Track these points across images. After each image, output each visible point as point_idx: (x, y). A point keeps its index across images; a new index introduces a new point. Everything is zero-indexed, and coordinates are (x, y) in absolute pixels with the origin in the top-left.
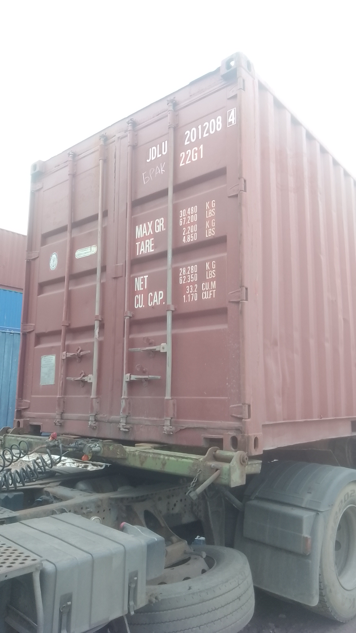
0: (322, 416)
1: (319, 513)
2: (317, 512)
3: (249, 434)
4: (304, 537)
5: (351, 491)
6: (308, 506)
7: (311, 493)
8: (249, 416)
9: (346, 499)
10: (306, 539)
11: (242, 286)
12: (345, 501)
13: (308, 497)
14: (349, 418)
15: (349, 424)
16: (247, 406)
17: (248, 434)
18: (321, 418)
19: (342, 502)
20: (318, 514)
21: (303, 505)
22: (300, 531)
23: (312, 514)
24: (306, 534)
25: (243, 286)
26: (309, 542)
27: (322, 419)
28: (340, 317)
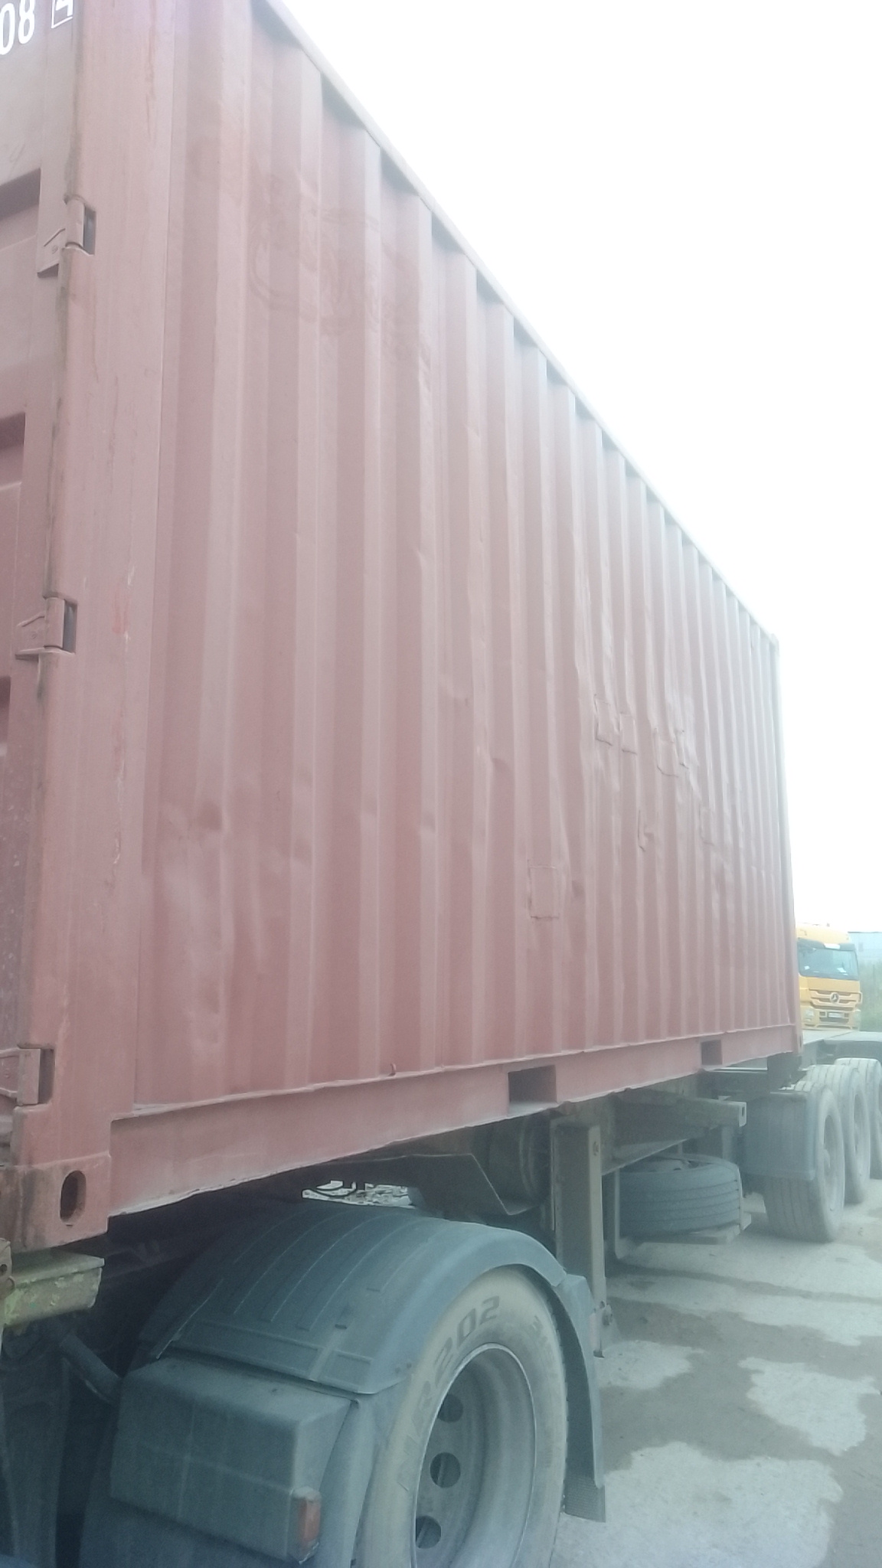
0: (395, 1066)
1: (359, 1401)
2: (354, 1399)
3: (38, 1166)
4: (295, 1500)
5: (485, 1302)
6: (327, 1379)
7: (345, 1328)
8: (44, 1095)
9: (465, 1335)
10: (301, 1504)
11: (50, 595)
12: (461, 1338)
13: (333, 1343)
14: (500, 1066)
15: (504, 1081)
16: (37, 1054)
17: (30, 1162)
18: (393, 1074)
19: (448, 1345)
20: (357, 1403)
21: (313, 1377)
22: (284, 1475)
23: (334, 1404)
24: (303, 1487)
25: (56, 595)
26: (311, 1514)
27: (395, 1077)
28: (483, 753)
